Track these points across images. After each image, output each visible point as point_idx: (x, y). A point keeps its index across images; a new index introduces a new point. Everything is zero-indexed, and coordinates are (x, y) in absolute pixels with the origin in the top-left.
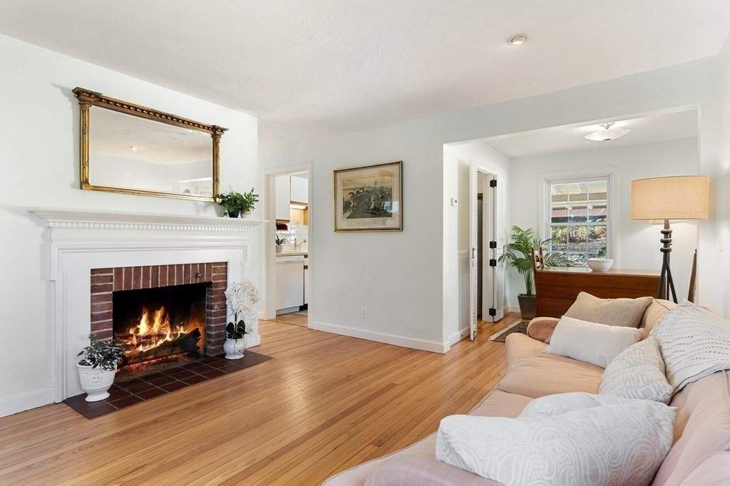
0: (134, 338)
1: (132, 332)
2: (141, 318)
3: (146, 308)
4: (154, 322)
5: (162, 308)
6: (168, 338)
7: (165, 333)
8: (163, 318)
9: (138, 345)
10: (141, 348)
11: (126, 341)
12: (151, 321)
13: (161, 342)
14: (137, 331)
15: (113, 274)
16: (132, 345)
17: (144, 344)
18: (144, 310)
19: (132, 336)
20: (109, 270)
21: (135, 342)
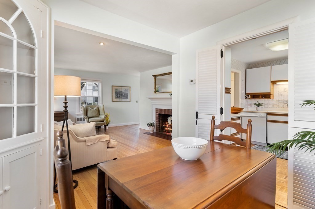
1: (167, 123)
9: (168, 127)
10: (169, 129)
16: (167, 127)
20: (158, 109)
21: (168, 126)
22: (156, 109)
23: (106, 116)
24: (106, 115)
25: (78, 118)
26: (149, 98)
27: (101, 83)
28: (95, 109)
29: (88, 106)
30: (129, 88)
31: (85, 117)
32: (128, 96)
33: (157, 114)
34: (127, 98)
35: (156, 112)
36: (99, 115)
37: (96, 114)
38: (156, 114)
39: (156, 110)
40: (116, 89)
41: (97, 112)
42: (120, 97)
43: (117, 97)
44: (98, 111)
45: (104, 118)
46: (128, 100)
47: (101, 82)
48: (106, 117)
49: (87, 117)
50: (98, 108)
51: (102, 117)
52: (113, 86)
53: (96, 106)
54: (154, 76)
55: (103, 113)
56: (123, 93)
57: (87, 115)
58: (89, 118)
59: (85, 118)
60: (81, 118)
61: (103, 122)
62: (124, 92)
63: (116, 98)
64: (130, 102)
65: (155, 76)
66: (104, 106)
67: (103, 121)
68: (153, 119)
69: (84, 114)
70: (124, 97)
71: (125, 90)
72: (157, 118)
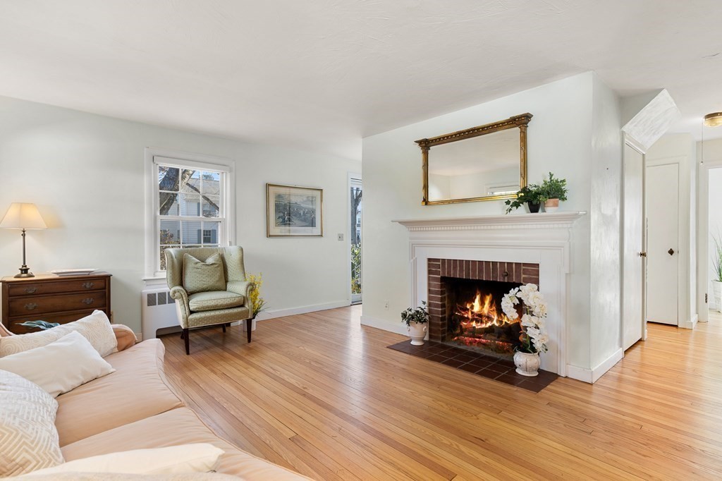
0: (470, 313)
1: (468, 307)
2: (475, 298)
3: (480, 290)
4: (484, 304)
5: (491, 295)
6: (495, 323)
7: (493, 317)
8: (491, 303)
9: (472, 320)
10: (474, 324)
11: (463, 313)
12: (482, 303)
13: (489, 324)
14: (472, 307)
15: (440, 263)
16: (468, 318)
17: (477, 321)
18: (478, 292)
19: (468, 309)
20: (437, 260)
21: (470, 316)
22: (429, 260)
23: (252, 287)
24: (251, 284)
25: (148, 295)
26: (400, 222)
27: (229, 175)
28: (210, 261)
29: (187, 252)
30: (319, 192)
31: (175, 292)
32: (314, 218)
33: (435, 279)
34: (312, 224)
35: (430, 272)
36: (226, 281)
37: (217, 279)
38: (429, 277)
39: (429, 266)
40: (279, 196)
41: (218, 273)
42: (289, 220)
43: (281, 220)
44: (221, 269)
45: (244, 294)
46: (316, 231)
47: (231, 171)
48: (252, 290)
49: (183, 293)
50: (222, 258)
51: (238, 289)
52: (268, 185)
53: (212, 252)
54: (420, 142)
55: (240, 277)
56: (301, 208)
57: (181, 284)
58: (190, 294)
59: (177, 294)
60: (162, 295)
61: (243, 309)
62: (302, 205)
63: (279, 225)
64: (322, 238)
65: (426, 144)
66: (242, 250)
67: (243, 306)
68: (419, 295)
69: (173, 279)
70: (305, 220)
71: (305, 199)
72: (436, 293)
